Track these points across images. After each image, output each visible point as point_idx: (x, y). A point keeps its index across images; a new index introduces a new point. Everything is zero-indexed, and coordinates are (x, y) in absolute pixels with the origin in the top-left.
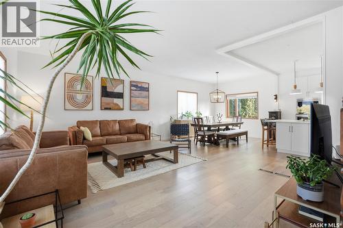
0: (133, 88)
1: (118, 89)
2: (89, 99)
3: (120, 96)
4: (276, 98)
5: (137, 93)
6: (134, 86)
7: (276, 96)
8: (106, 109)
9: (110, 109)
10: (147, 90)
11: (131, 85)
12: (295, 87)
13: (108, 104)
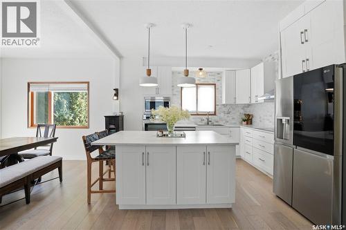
4: (116, 95)
7: (116, 90)
12: (149, 72)
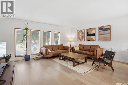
0: (100, 30)
1: (93, 32)
2: (83, 37)
3: (94, 35)
5: (102, 32)
8: (88, 41)
9: (89, 41)
10: (109, 29)
11: (99, 29)
13: (89, 39)
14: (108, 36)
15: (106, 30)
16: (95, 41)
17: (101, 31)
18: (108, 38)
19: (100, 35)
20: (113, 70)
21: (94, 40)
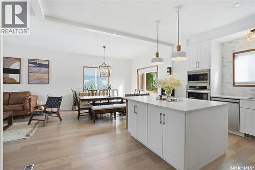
0: (31, 65)
3: (17, 71)
5: (36, 69)
6: (32, 63)
10: (47, 66)
11: (29, 63)
14: (46, 76)
15: (41, 66)
16: (19, 83)
17: (34, 67)
18: (45, 79)
19: (31, 74)
20: (61, 120)
21: (19, 81)
